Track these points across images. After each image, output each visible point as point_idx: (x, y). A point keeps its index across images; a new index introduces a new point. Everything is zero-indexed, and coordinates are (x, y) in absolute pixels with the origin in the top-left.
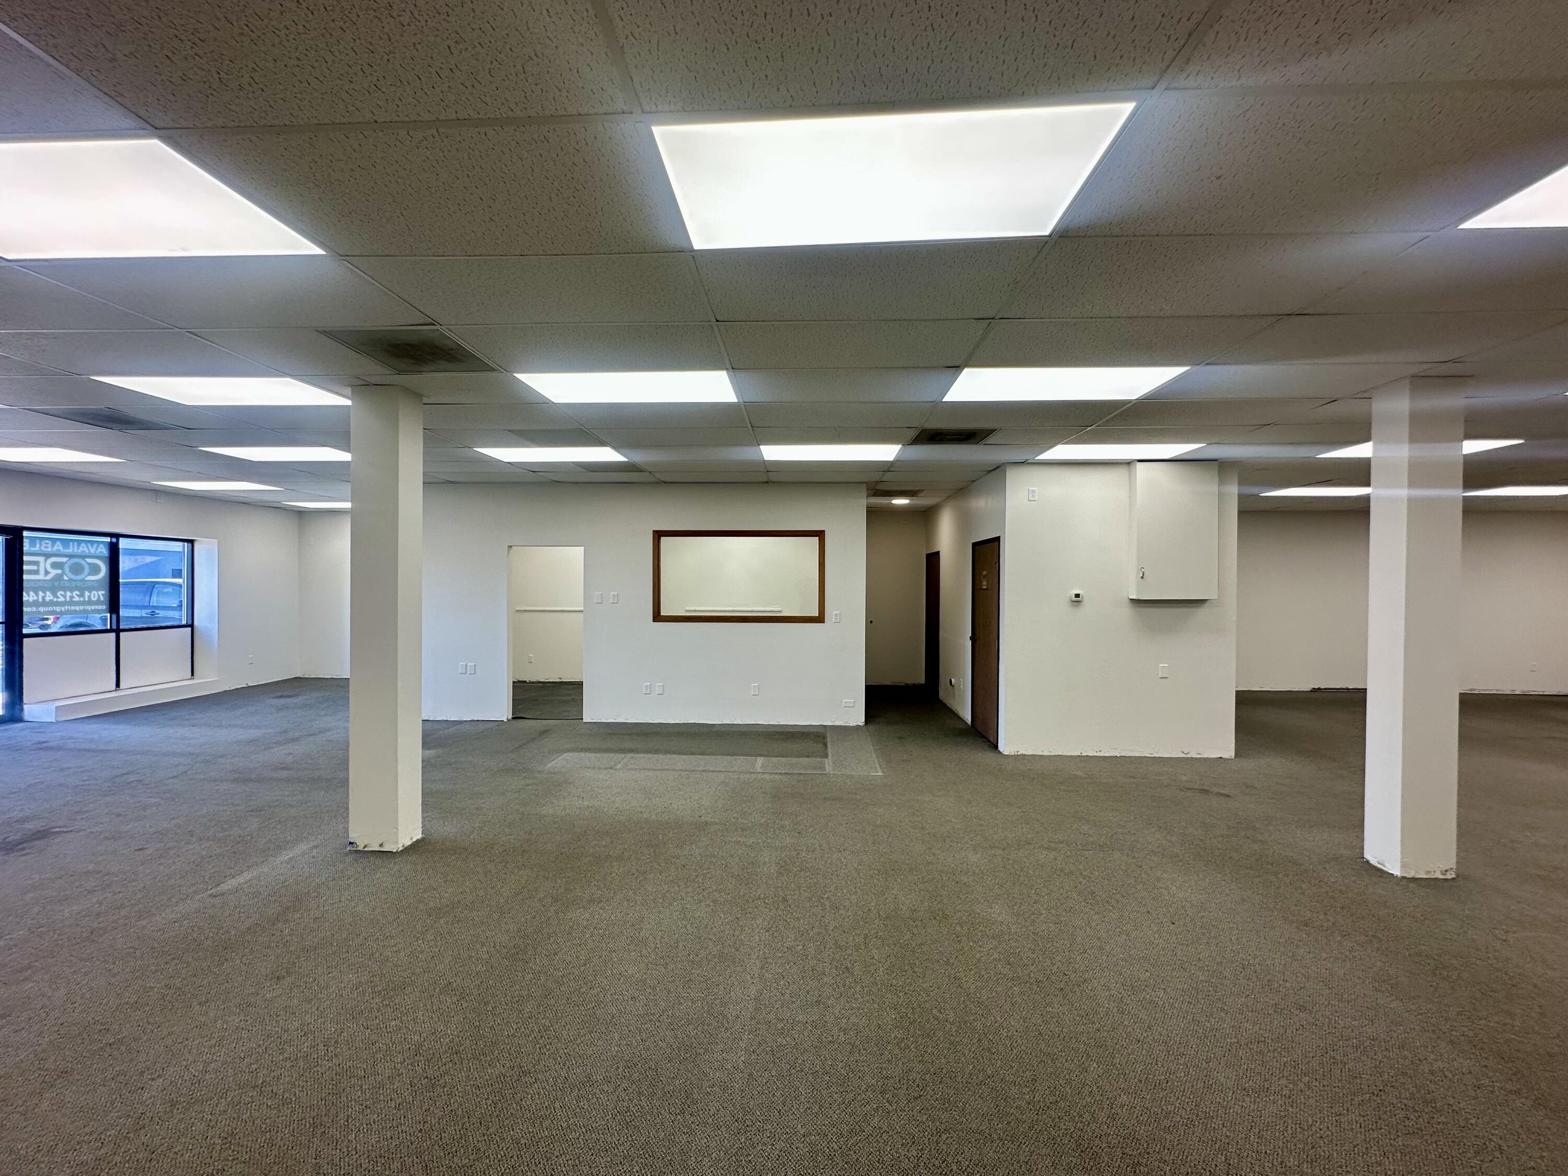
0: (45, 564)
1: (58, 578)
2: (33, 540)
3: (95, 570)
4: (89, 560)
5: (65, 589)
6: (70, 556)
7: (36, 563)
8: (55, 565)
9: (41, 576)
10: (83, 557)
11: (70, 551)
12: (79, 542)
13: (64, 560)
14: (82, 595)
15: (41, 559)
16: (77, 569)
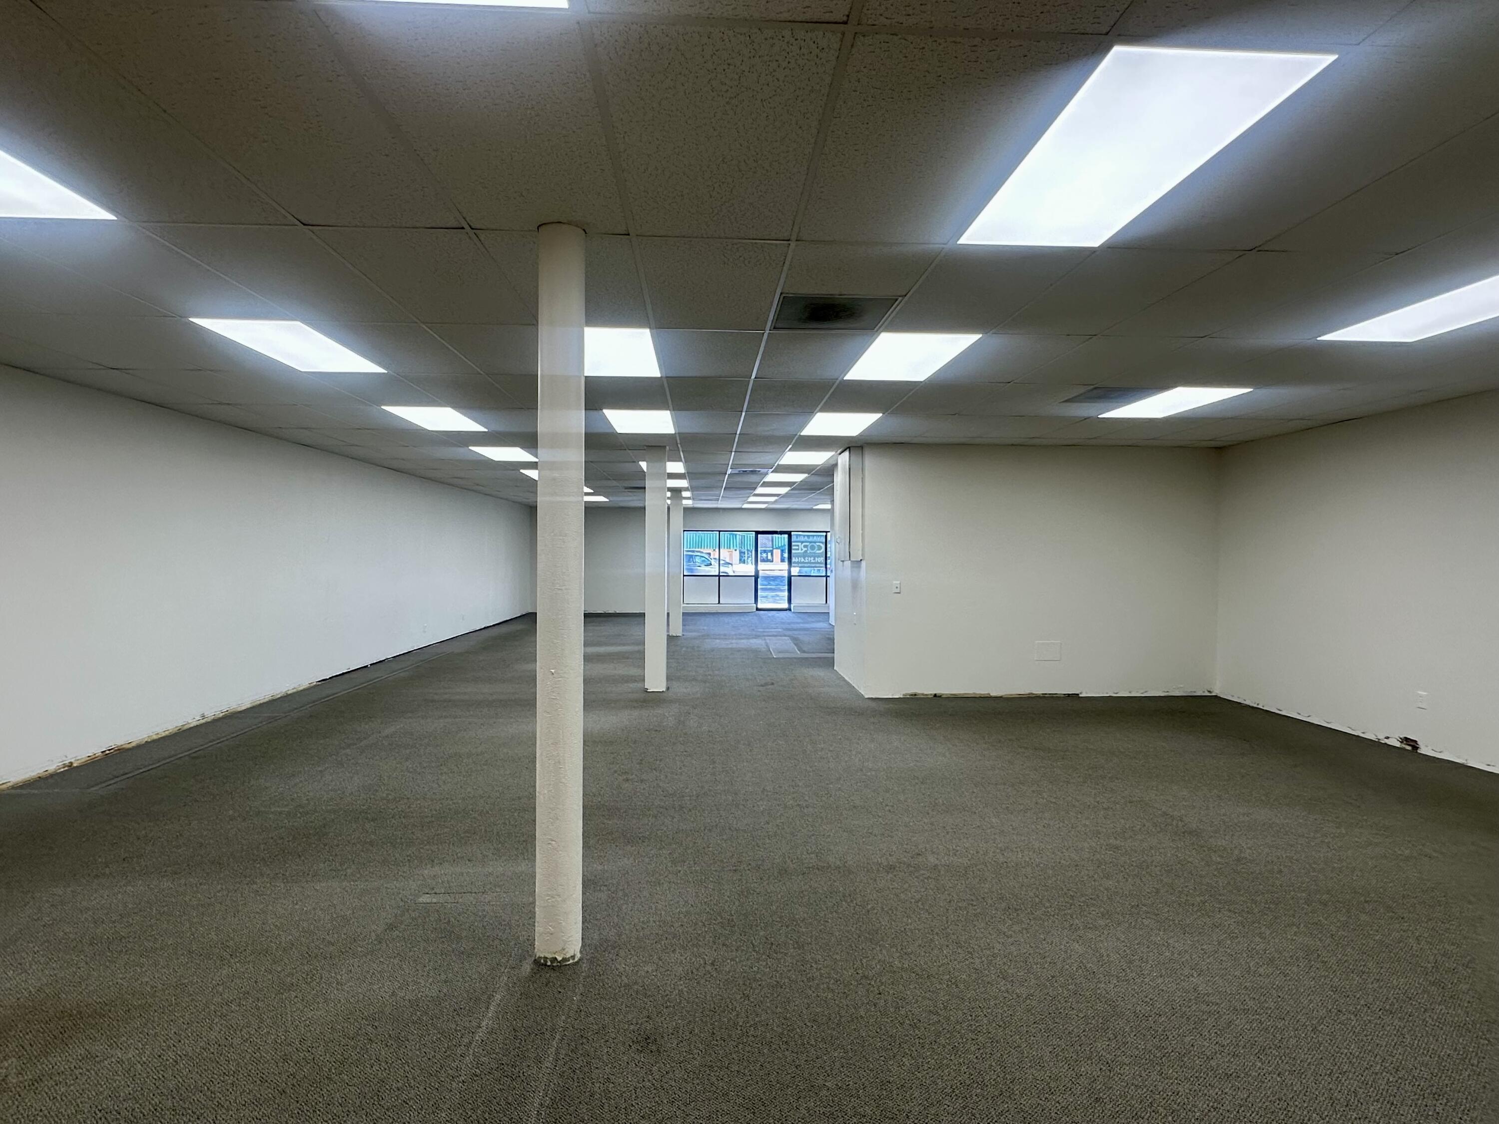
0: (801, 546)
1: (806, 551)
2: (797, 535)
3: (820, 548)
4: (818, 544)
5: (808, 556)
6: (810, 542)
7: (798, 546)
8: (805, 546)
9: (800, 551)
10: (815, 542)
11: (810, 540)
12: (814, 536)
13: (808, 544)
14: (814, 559)
15: (800, 544)
16: (813, 548)
